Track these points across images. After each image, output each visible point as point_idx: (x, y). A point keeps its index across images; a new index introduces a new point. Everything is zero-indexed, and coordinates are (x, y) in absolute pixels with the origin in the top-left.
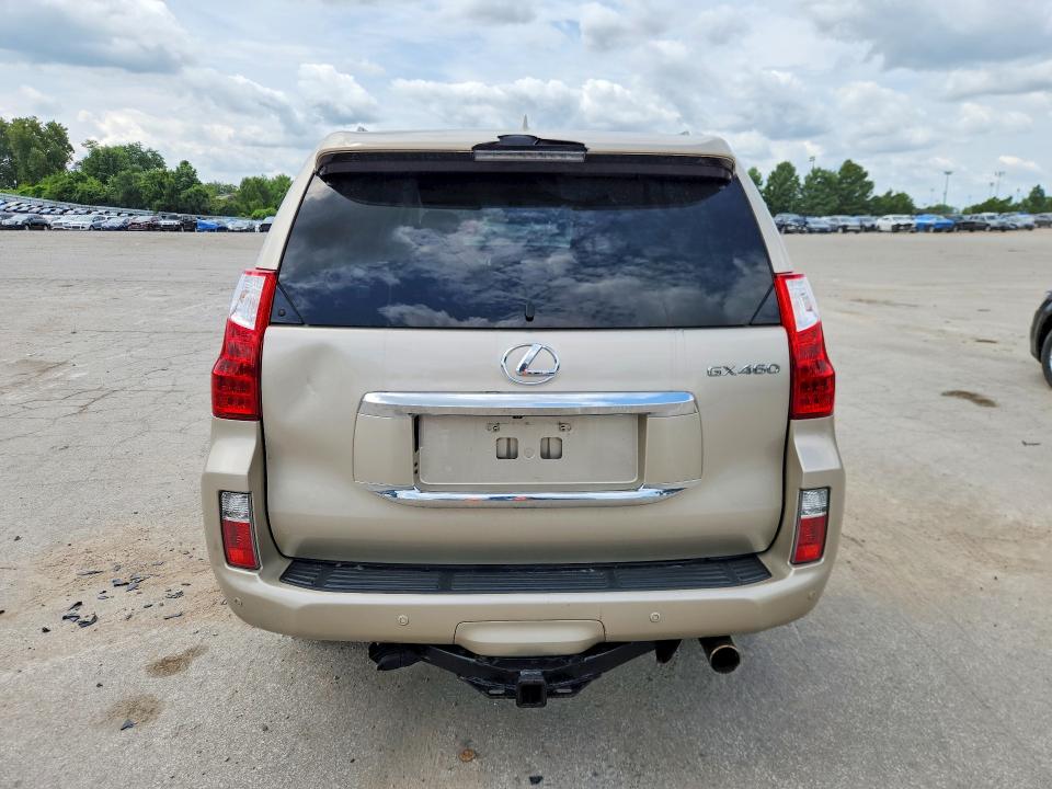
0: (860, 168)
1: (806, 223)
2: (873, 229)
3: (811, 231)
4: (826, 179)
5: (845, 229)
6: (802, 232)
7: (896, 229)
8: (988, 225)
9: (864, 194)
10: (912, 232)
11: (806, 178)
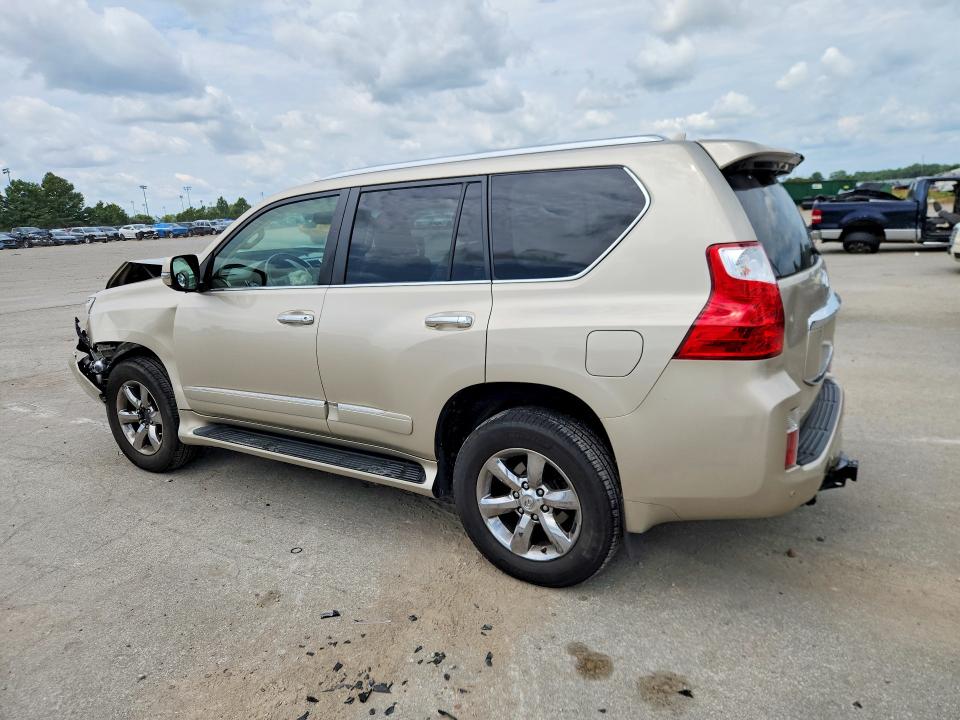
0: (64, 181)
1: (51, 235)
2: (117, 237)
3: (57, 243)
4: (30, 191)
5: (92, 239)
6: (46, 245)
7: (141, 236)
8: (213, 229)
9: (75, 206)
10: (155, 238)
11: (7, 190)
